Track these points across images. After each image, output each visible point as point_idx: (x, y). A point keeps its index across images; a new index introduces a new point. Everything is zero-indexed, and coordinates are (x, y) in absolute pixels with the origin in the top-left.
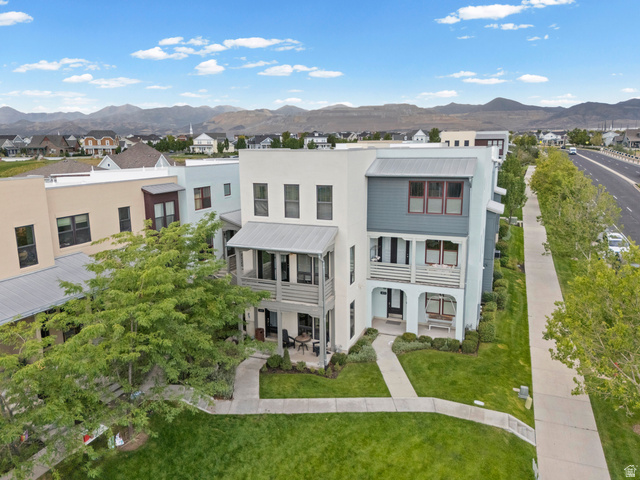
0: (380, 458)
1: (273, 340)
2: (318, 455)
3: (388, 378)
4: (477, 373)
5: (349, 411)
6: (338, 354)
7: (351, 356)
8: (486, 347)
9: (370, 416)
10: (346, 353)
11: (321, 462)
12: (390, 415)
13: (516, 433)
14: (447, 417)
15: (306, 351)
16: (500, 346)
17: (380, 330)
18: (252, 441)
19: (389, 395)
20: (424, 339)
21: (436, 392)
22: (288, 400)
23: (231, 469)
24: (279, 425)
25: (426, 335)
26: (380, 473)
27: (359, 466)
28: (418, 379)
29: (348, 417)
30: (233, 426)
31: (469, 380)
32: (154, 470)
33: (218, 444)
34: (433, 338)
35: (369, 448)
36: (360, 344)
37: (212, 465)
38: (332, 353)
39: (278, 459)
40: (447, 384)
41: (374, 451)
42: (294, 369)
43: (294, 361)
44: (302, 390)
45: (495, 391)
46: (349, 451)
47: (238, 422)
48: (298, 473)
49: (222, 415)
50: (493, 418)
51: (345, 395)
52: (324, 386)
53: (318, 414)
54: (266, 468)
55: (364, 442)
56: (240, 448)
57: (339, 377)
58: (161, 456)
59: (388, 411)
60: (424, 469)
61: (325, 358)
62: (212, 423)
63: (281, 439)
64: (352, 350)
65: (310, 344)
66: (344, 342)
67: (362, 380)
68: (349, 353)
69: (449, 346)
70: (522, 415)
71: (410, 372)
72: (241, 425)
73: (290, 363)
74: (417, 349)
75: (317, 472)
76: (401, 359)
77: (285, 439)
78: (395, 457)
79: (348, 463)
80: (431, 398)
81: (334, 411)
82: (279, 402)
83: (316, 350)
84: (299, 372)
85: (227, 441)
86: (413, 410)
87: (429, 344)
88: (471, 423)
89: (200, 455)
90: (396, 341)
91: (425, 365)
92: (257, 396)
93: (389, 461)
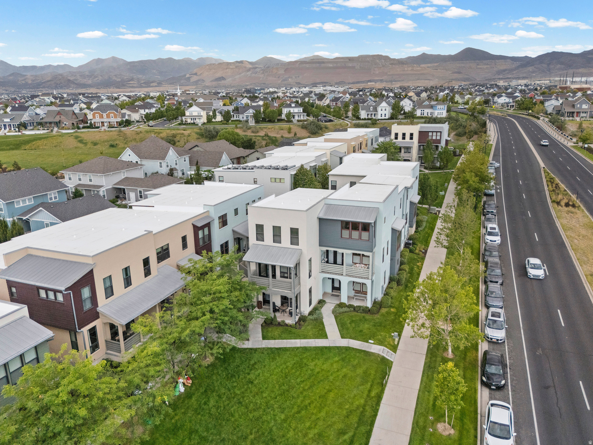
0: (319, 367)
1: (267, 307)
2: (291, 366)
3: (328, 329)
4: (375, 326)
5: (306, 346)
6: (302, 316)
7: (309, 317)
8: (384, 311)
9: (316, 348)
10: (307, 315)
11: (292, 369)
12: (326, 348)
13: (385, 356)
14: (353, 348)
15: (285, 314)
16: (392, 310)
17: (327, 300)
18: (261, 360)
19: (327, 338)
20: (350, 306)
21: (351, 336)
22: (277, 341)
23: (253, 371)
24: (273, 353)
25: (351, 303)
26: (318, 373)
27: (309, 370)
28: (343, 329)
29: (305, 349)
30: (251, 353)
31: (370, 329)
32: (220, 372)
33: (246, 361)
34: (355, 305)
35: (314, 363)
36: (315, 309)
37: (244, 370)
38: (299, 315)
39: (273, 368)
40: (358, 332)
41: (316, 364)
42: (279, 324)
43: (279, 320)
44: (283, 336)
45: (381, 335)
46: (305, 364)
47: (253, 351)
48: (282, 373)
49: (245, 348)
50: (376, 349)
51: (305, 338)
52: (295, 333)
53: (291, 347)
54: (268, 371)
55: (312, 360)
56: (255, 363)
57: (303, 328)
58: (222, 366)
59: (325, 345)
60: (338, 371)
61: (295, 318)
62: (241, 351)
63: (274, 359)
64: (311, 313)
65: (288, 310)
66: (305, 309)
67: (314, 330)
68: (309, 315)
69: (363, 310)
70: (391, 347)
71: (340, 325)
72: (255, 353)
73: (277, 321)
74: (346, 312)
75: (290, 373)
76: (336, 317)
77: (276, 359)
78: (325, 367)
79: (304, 369)
80: (348, 339)
81: (299, 346)
82: (272, 341)
83: (291, 314)
84: (282, 326)
85: (249, 360)
86: (338, 345)
87: (353, 309)
88: (364, 351)
89: (239, 366)
90: (335, 307)
91: (349, 322)
92: (261, 339)
93: (322, 368)
